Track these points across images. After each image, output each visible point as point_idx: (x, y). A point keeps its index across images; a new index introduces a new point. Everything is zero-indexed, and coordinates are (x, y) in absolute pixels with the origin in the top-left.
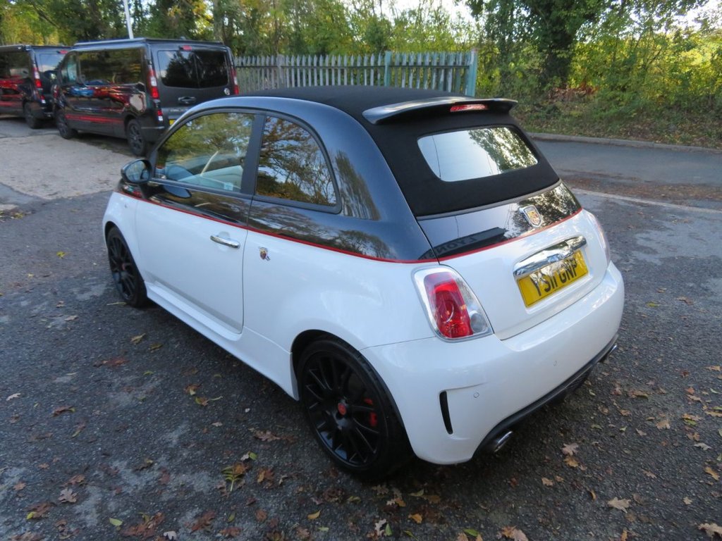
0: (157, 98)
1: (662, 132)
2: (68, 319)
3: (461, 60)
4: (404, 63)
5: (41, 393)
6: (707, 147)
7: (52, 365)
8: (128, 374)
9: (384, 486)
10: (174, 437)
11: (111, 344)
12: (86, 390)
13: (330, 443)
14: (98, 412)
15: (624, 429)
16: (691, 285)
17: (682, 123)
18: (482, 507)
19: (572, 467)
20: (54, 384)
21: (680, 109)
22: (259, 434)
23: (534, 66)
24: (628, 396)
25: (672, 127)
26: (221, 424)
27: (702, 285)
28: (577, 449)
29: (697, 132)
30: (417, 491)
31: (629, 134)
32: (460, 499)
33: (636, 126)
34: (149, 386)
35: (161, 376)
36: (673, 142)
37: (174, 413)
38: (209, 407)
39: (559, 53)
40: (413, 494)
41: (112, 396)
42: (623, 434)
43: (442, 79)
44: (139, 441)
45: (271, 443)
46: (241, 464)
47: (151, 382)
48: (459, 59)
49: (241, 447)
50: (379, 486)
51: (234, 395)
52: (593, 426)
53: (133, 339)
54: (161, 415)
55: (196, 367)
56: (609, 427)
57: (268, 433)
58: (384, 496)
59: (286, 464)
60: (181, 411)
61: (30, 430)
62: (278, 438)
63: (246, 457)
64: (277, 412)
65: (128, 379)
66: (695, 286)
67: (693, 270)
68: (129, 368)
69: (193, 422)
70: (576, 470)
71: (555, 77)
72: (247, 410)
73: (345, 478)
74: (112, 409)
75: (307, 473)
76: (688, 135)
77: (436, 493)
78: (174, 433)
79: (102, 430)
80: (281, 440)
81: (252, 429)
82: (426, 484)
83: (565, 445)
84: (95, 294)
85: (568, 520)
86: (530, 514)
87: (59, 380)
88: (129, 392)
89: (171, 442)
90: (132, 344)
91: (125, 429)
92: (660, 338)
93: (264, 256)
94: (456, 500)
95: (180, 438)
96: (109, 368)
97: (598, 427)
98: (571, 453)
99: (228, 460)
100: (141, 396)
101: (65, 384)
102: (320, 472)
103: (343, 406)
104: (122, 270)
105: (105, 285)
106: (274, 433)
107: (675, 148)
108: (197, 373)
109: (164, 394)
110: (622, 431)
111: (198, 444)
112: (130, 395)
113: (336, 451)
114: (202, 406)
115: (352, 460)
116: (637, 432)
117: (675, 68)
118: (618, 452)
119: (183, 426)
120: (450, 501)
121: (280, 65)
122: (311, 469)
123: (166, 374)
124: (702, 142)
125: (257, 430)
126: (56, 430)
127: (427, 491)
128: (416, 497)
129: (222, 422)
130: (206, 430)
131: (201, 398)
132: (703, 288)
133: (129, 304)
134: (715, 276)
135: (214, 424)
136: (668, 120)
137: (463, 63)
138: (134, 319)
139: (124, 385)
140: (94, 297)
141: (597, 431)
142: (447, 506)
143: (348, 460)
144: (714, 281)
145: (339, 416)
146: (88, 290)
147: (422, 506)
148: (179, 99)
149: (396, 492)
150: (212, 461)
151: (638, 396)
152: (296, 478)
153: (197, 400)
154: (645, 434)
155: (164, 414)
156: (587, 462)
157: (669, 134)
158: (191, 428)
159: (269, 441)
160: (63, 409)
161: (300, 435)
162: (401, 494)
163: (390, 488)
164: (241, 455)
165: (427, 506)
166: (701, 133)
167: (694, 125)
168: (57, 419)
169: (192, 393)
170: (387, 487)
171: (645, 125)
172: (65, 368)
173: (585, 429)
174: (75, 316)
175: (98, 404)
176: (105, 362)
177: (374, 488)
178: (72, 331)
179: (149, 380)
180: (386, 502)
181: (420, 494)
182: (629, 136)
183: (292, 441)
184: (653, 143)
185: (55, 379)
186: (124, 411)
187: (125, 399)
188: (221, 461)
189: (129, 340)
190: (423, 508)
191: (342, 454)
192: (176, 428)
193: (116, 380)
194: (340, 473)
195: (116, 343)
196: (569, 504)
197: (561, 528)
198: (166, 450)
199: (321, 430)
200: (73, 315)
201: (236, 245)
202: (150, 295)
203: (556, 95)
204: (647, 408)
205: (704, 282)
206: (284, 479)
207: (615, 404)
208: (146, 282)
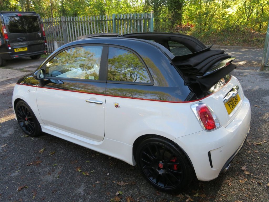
0: (7, 39)
1: (222, 41)
2: (3, 146)
3: (146, 16)
4: (121, 18)
5: (7, 182)
6: (239, 46)
7: (6, 169)
8: (45, 167)
9: (181, 195)
10: (81, 190)
11: (30, 155)
12: (29, 177)
13: (154, 181)
14: (40, 186)
15: (259, 157)
16: (257, 100)
17: (229, 37)
18: (223, 195)
19: (248, 175)
20: (11, 177)
21: (227, 32)
22: (119, 183)
23: (169, 17)
24: (254, 145)
25: (225, 39)
26: (99, 182)
27: (261, 100)
28: (246, 167)
29: (235, 40)
30: (195, 194)
31: (209, 42)
32: (213, 194)
33: (212, 39)
34: (58, 171)
35: (62, 166)
36: (226, 45)
37: (75, 181)
38: (90, 176)
39: (178, 11)
40: (194, 196)
41: (43, 178)
42: (259, 159)
43: (139, 24)
44: (66, 195)
45: (125, 186)
46: (117, 197)
47: (58, 169)
48: (145, 16)
49: (113, 190)
50: (179, 195)
51: (99, 169)
52: (248, 158)
53: (40, 151)
54: (70, 182)
55: (76, 159)
56: (253, 158)
57: (122, 182)
58: (183, 199)
59: (136, 193)
60: (78, 179)
61: (10, 199)
62: (128, 184)
63: (117, 193)
64: (121, 173)
65: (47, 169)
66: (258, 101)
67: (255, 94)
68: (44, 164)
69: (87, 183)
70: (250, 175)
71: (177, 21)
72: (108, 174)
73: (164, 194)
74: (45, 183)
75: (147, 196)
76: (232, 42)
77: (203, 194)
78: (80, 189)
79: (45, 193)
80: (129, 184)
81: (114, 182)
82: (197, 191)
83: (241, 167)
84: (10, 133)
85: (256, 194)
86: (242, 195)
87: (12, 175)
88: (50, 175)
89: (81, 193)
90: (40, 153)
91: (57, 191)
92: (255, 122)
93: (117, 106)
94: (212, 195)
95: (84, 190)
96: (35, 166)
97: (249, 158)
98: (245, 169)
99: (110, 196)
100: (57, 176)
101: (17, 176)
102: (153, 194)
103: (161, 164)
104: (25, 120)
105: (13, 128)
106: (125, 182)
107: (228, 47)
108: (77, 162)
109: (67, 173)
110: (258, 158)
111: (93, 192)
112: (51, 176)
113: (158, 184)
114: (87, 175)
115: (167, 186)
116: (264, 158)
117: (223, 15)
118: (261, 166)
119: (83, 186)
120: (210, 196)
121: (63, 21)
122: (148, 193)
123: (63, 164)
124: (237, 44)
125: (117, 181)
126: (23, 197)
127: (199, 193)
128: (196, 196)
129: (99, 181)
130: (94, 185)
131: (86, 172)
132: (261, 101)
133: (30, 136)
134: (264, 96)
135: (96, 182)
136: (224, 36)
137: (147, 17)
138: (35, 142)
139: (46, 172)
140: (10, 134)
141: (250, 160)
142: (210, 198)
143: (165, 187)
144: (264, 98)
145: (159, 169)
146: (6, 132)
147: (200, 199)
148: (18, 39)
149: (188, 196)
150: (103, 198)
151: (257, 145)
152: (144, 198)
153: (83, 173)
154: (267, 158)
155: (71, 182)
156: (252, 172)
157: (224, 41)
158: (87, 186)
159: (124, 185)
160: (22, 187)
161: (136, 181)
162: (189, 196)
163: (184, 195)
164: (115, 193)
165: (202, 199)
166: (236, 40)
167: (233, 37)
168: (21, 192)
169: (80, 171)
170: (182, 195)
171: (215, 39)
172: (13, 169)
173: (245, 160)
174: (6, 145)
175: (38, 182)
176: (31, 163)
177: (178, 196)
178: (8, 152)
179: (57, 168)
180: (185, 201)
181: (197, 195)
182: (210, 43)
183: (134, 184)
184: (219, 45)
185: (11, 174)
186: (52, 183)
187: (49, 178)
188: (107, 197)
189: (38, 152)
190: (201, 200)
191: (161, 185)
192: (80, 187)
193: (41, 171)
194: (161, 193)
195: (32, 154)
196: (253, 188)
197: (255, 197)
198: (80, 197)
199: (149, 176)
200: (4, 144)
201: (101, 103)
202: (43, 130)
203: (179, 28)
204: (262, 148)
205: (261, 99)
206: (139, 199)
207: (251, 149)
208: (41, 125)
